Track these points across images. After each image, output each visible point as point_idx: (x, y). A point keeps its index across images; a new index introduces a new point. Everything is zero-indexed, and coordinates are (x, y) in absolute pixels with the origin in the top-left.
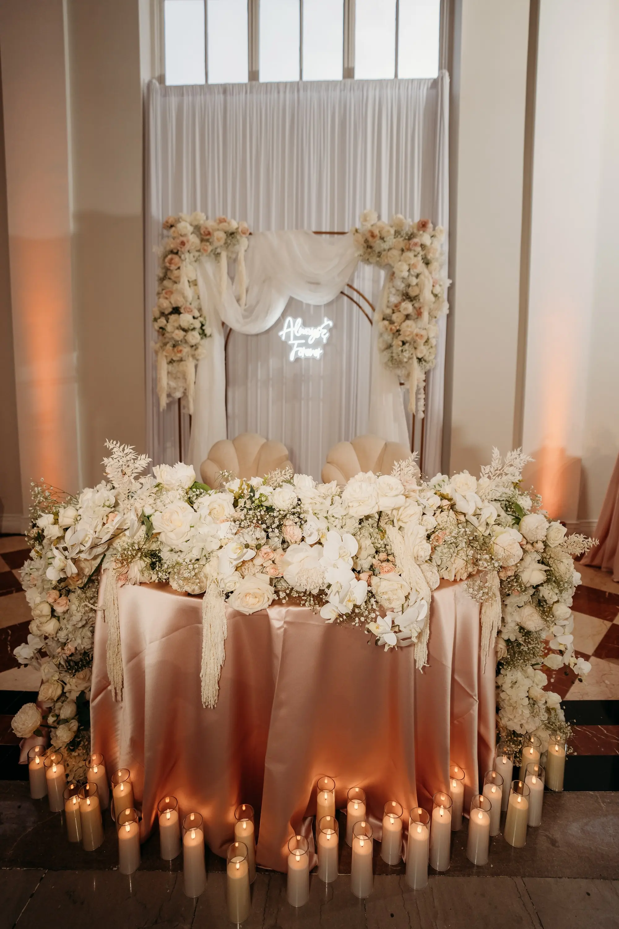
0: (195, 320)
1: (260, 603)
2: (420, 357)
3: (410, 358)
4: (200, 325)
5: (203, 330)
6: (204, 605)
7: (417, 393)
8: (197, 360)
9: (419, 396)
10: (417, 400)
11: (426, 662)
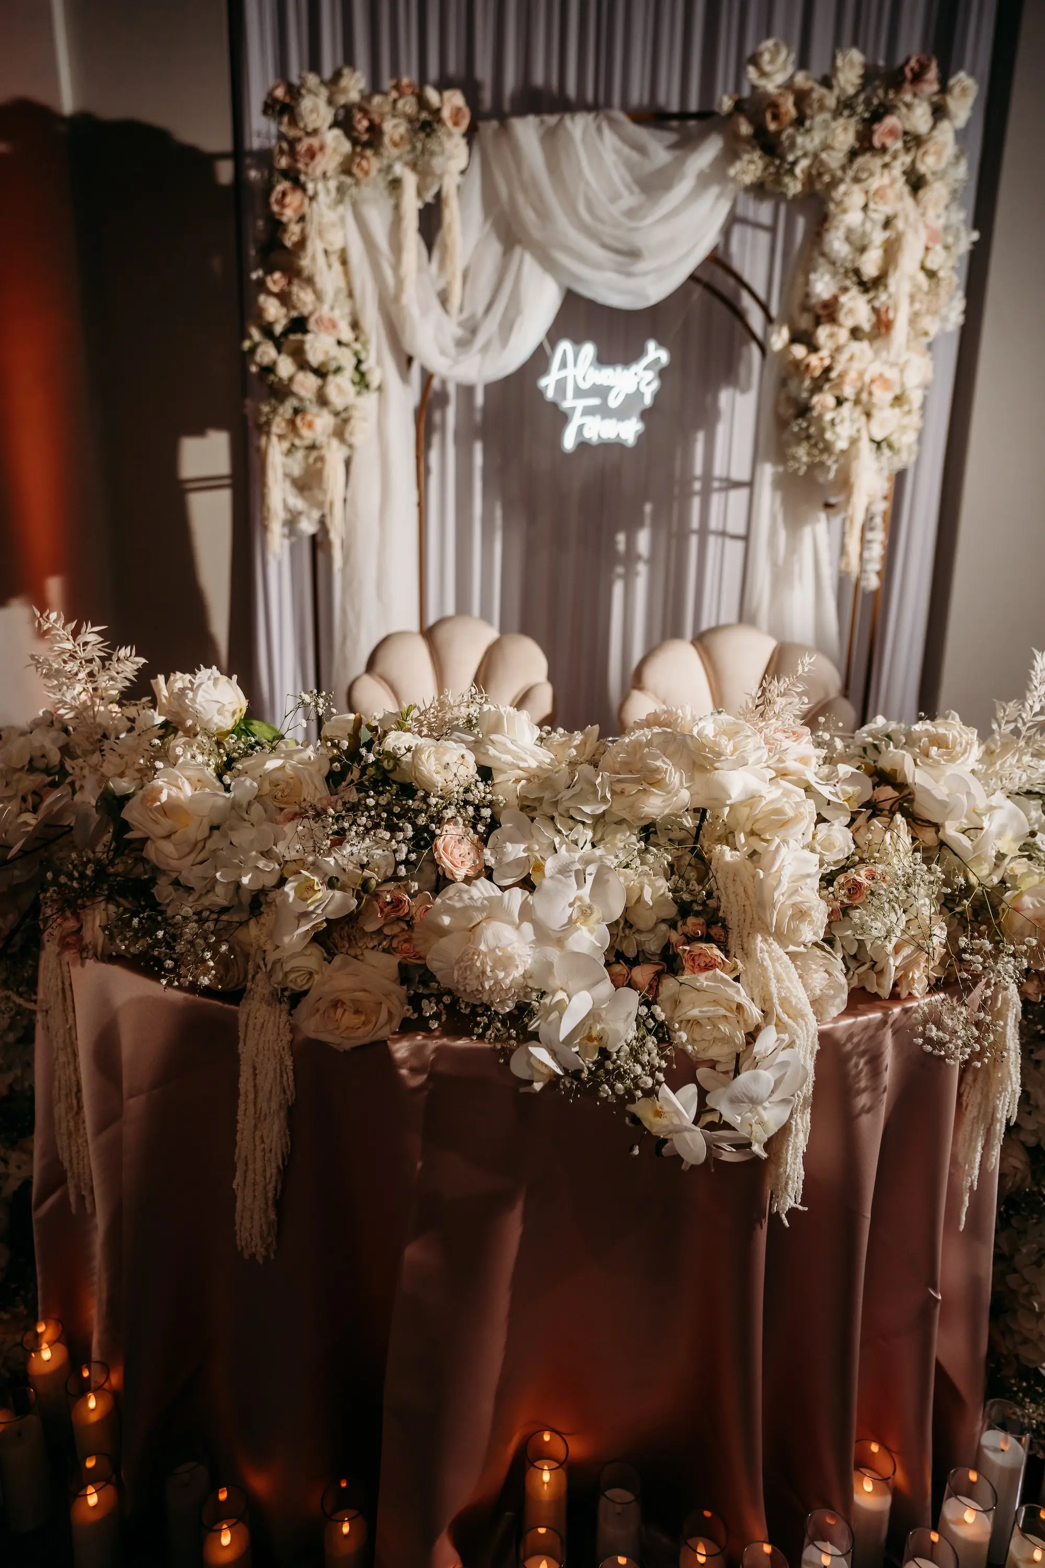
0: (344, 349)
1: (370, 1027)
2: (878, 437)
3: (854, 441)
4: (353, 361)
5: (362, 375)
6: (242, 1019)
7: (867, 527)
8: (351, 446)
9: (869, 536)
10: (864, 542)
11: (799, 1200)
